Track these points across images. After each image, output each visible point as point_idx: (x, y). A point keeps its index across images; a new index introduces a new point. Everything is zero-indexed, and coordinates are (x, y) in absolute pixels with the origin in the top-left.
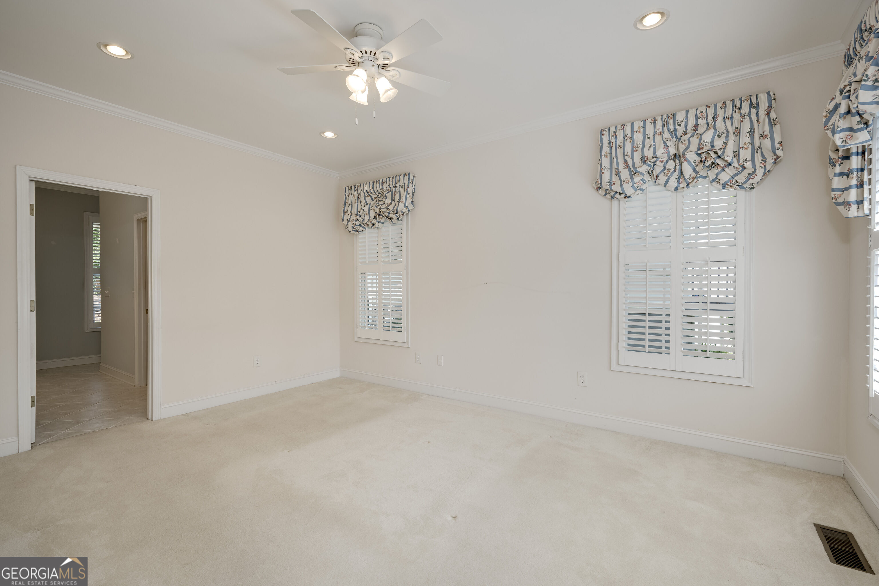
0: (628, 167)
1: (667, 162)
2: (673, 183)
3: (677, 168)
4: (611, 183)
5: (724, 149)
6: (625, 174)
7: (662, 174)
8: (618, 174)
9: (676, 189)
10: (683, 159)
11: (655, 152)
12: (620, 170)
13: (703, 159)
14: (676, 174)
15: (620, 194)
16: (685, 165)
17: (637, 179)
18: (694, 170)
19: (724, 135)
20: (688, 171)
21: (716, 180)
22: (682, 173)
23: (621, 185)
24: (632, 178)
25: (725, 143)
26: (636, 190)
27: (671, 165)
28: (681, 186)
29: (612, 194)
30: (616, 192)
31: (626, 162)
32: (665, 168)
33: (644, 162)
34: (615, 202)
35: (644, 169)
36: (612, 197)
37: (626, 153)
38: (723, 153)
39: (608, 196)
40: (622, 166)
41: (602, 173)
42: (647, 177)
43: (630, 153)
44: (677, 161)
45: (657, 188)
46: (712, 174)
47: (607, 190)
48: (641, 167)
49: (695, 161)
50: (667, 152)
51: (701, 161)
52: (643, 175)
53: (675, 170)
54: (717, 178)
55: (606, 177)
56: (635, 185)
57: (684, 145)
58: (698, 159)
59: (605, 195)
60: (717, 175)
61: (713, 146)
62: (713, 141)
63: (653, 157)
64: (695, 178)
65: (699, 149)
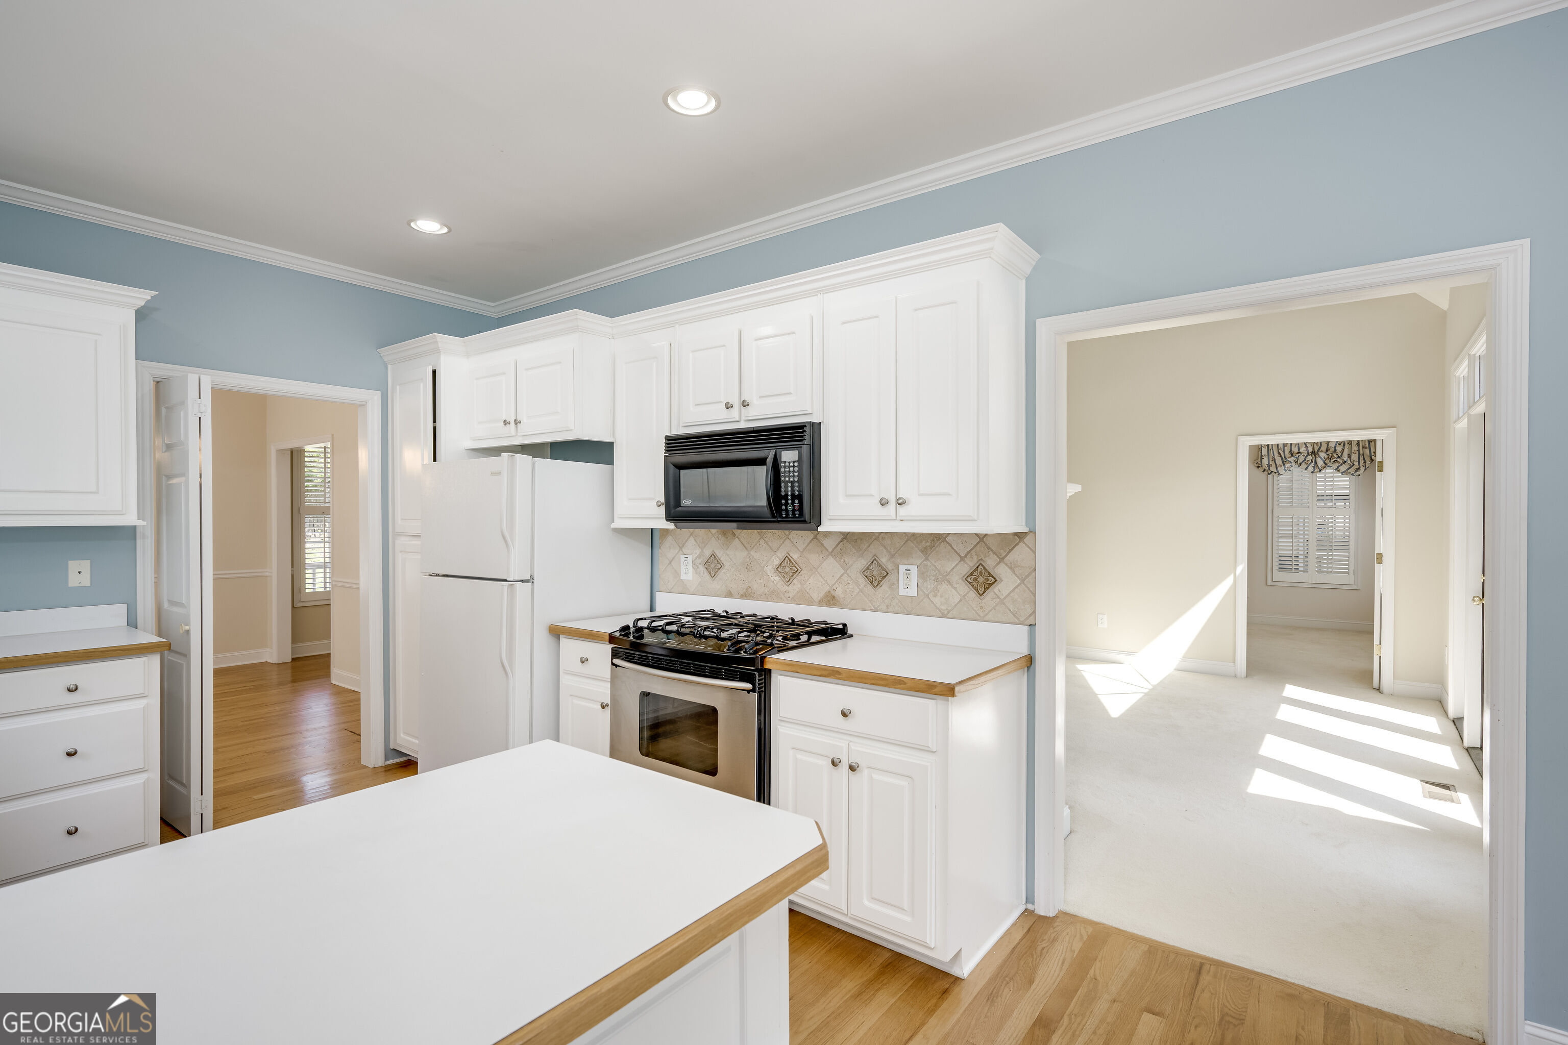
0: (1281, 456)
1: (1307, 456)
2: (1311, 468)
3: (1314, 460)
4: (1269, 465)
5: (1342, 453)
6: (1279, 461)
7: (1304, 463)
8: (1274, 460)
9: (1312, 472)
10: (1317, 456)
11: (1299, 449)
12: (1275, 458)
13: (1330, 457)
14: (1313, 464)
15: (1275, 473)
16: (1318, 459)
17: (1287, 465)
18: (1324, 462)
19: (1342, 444)
20: (1320, 463)
21: (1337, 469)
22: (1316, 463)
23: (1277, 468)
24: (1284, 464)
25: (1343, 449)
26: (1286, 471)
27: (1309, 458)
28: (1316, 471)
29: (1269, 472)
30: (1272, 472)
31: (1279, 453)
32: (1305, 459)
33: (1292, 455)
34: (1270, 476)
35: (1292, 459)
36: (1269, 474)
37: (1279, 448)
38: (1342, 455)
39: (1266, 472)
40: (1276, 455)
41: (1262, 459)
42: (1293, 464)
43: (1282, 448)
44: (1313, 456)
45: (1299, 469)
46: (1335, 466)
47: (1265, 469)
48: (1290, 458)
49: (1324, 458)
50: (1307, 450)
51: (1328, 458)
52: (1291, 462)
53: (1312, 460)
54: (1338, 468)
55: (1265, 461)
56: (1286, 469)
57: (1318, 445)
58: (1326, 456)
59: (1264, 471)
60: (1338, 467)
61: (1335, 450)
62: (1335, 447)
63: (1298, 453)
64: (1325, 467)
65: (1327, 451)
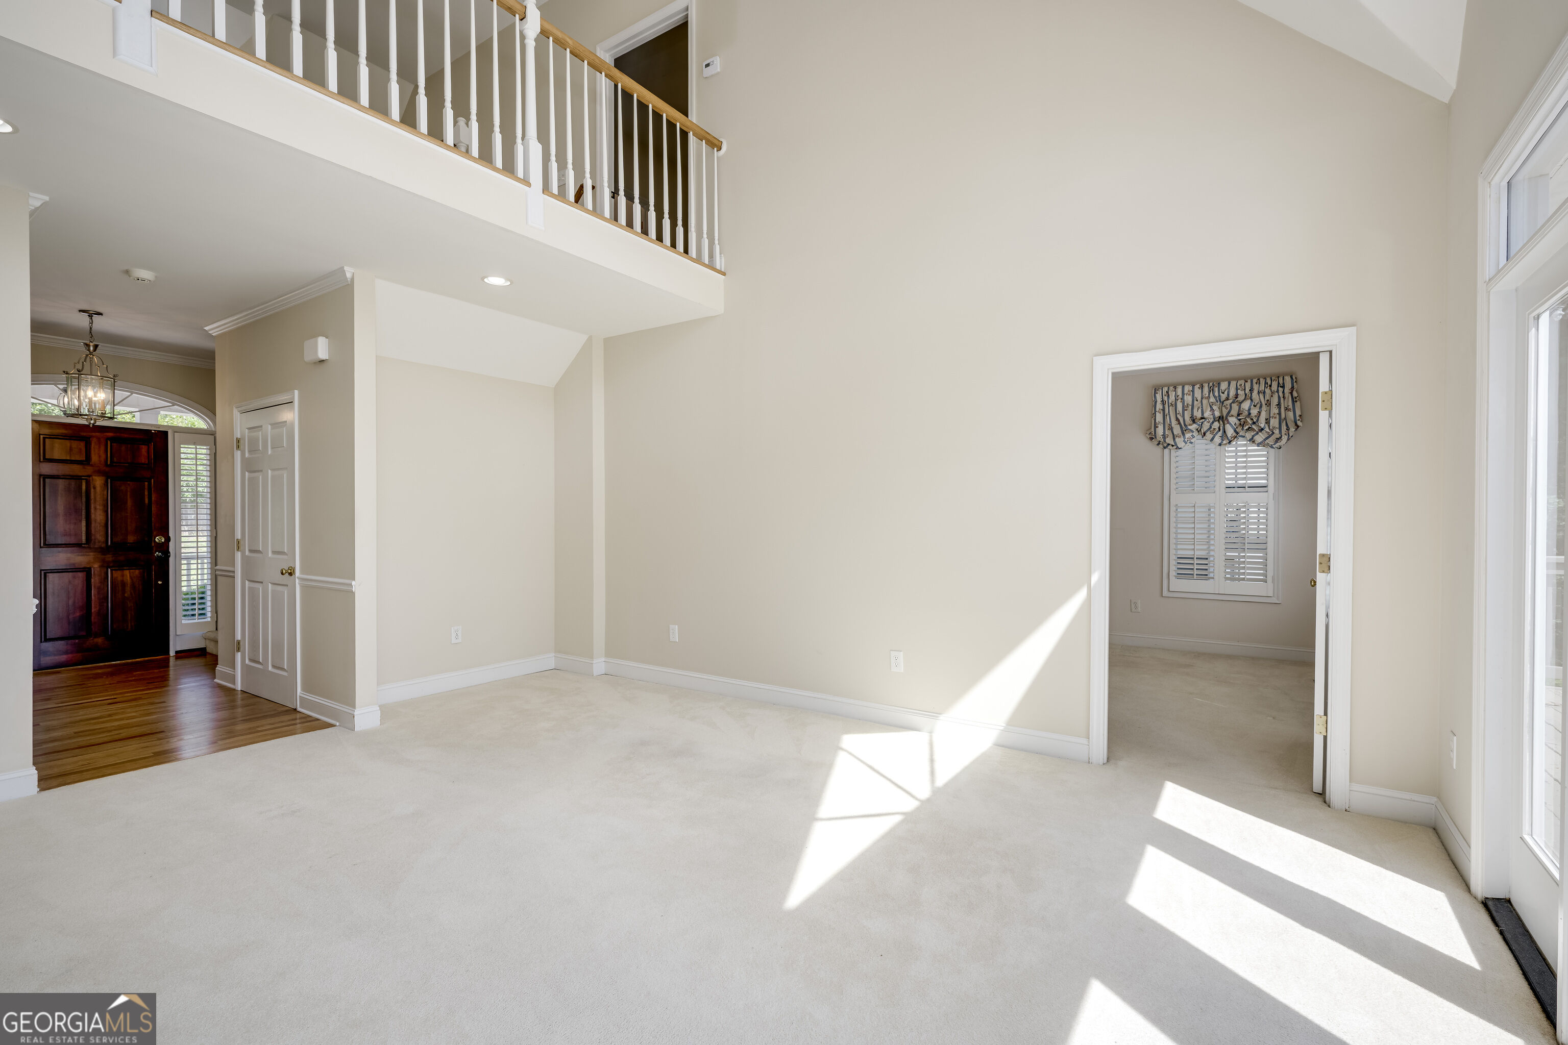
0: (1179, 423)
1: (1213, 423)
2: (1217, 439)
3: (1221, 428)
4: (1164, 436)
5: (1259, 417)
6: (1177, 430)
7: (1209, 432)
8: (1171, 429)
9: (1220, 445)
10: (1226, 422)
11: (1203, 414)
12: (1173, 426)
13: (1242, 423)
14: (1220, 434)
15: (1173, 446)
16: (1228, 427)
17: (1188, 435)
18: (1235, 431)
19: (1259, 405)
20: (1230, 432)
21: (1252, 440)
22: (1225, 432)
23: (1174, 439)
24: (1183, 434)
25: (1259, 413)
26: (1186, 443)
27: (1216, 425)
28: (1224, 442)
29: (1165, 445)
30: (1169, 444)
31: (1177, 419)
32: (1211, 427)
33: (1194, 421)
34: (1166, 451)
35: (1194, 427)
36: (1165, 448)
37: (1178, 412)
38: (1258, 420)
39: (1161, 446)
40: (1174, 422)
41: (1156, 427)
42: (1195, 434)
43: (1181, 412)
44: (1221, 422)
45: (1203, 441)
46: (1249, 435)
47: (1160, 441)
48: (1190, 425)
49: (1235, 424)
50: (1213, 414)
51: (1240, 424)
52: (1193, 432)
53: (1219, 428)
54: (1252, 438)
55: (1160, 430)
56: (1186, 440)
57: (1227, 408)
58: (1238, 422)
59: (1158, 444)
60: (1253, 436)
61: (1250, 414)
62: (1249, 409)
63: (1202, 418)
64: (1236, 437)
65: (1239, 415)
